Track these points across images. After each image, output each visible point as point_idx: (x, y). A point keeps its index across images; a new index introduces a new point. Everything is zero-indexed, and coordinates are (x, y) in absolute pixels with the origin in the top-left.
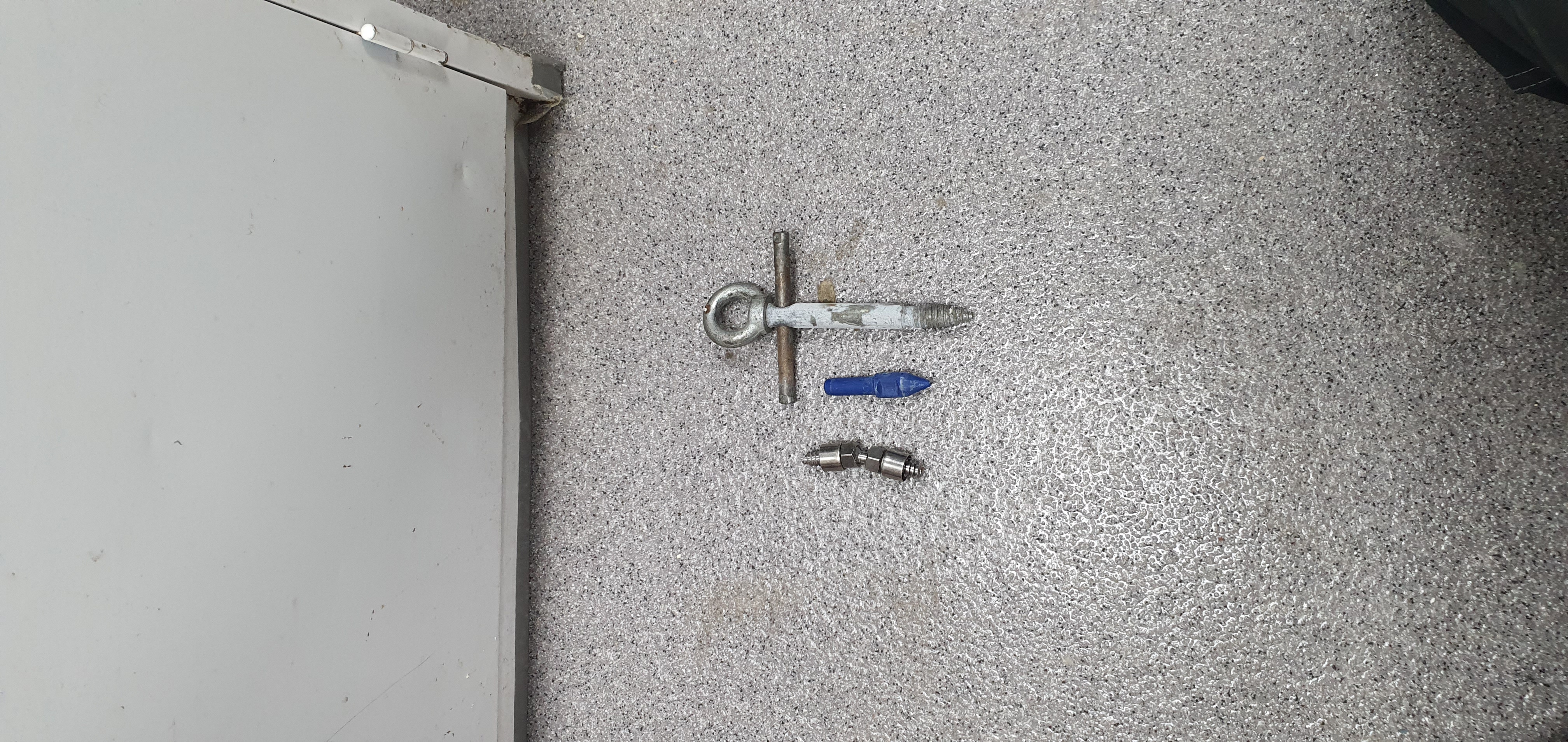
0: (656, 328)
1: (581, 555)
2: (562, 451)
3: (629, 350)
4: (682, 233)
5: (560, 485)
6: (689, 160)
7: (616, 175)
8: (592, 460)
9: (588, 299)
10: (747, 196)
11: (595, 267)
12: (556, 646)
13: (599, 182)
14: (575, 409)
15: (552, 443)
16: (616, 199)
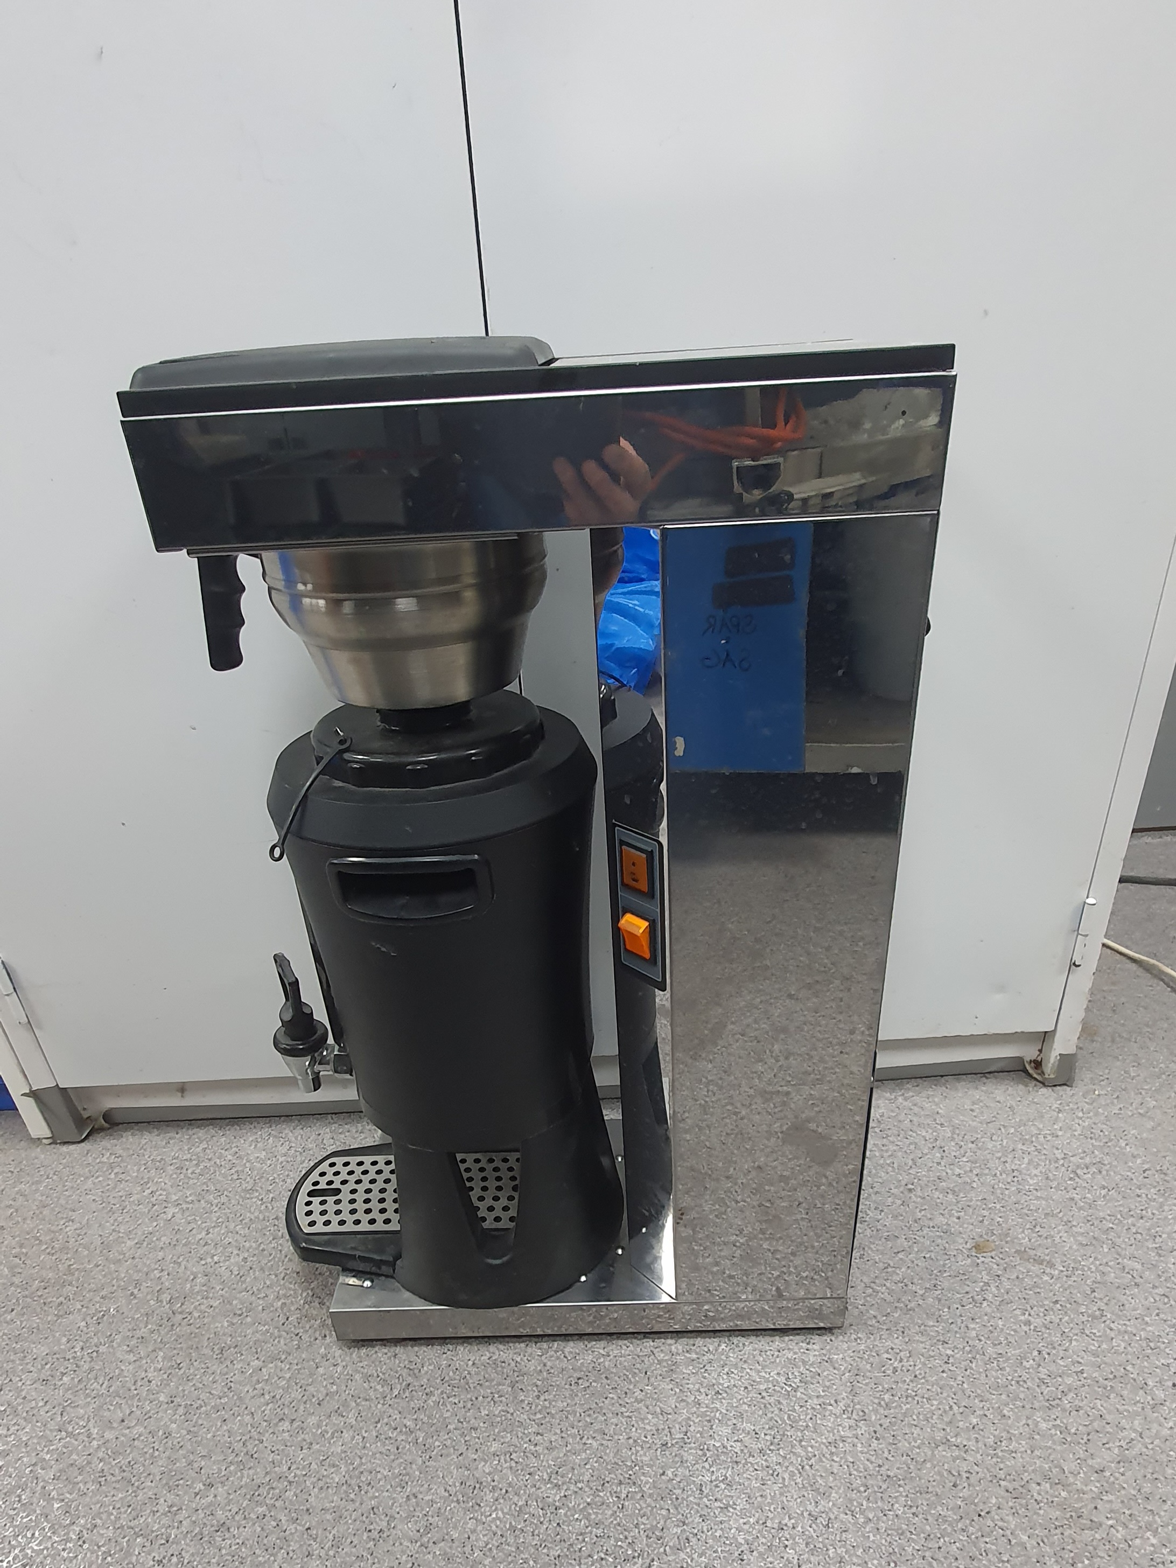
0: (912, 1147)
3: (889, 1133)
4: (989, 1157)
6: (1043, 1157)
7: (1010, 1118)
9: (916, 1109)
10: (1034, 1192)
11: (940, 1111)
13: (1001, 1109)
16: (994, 1119)
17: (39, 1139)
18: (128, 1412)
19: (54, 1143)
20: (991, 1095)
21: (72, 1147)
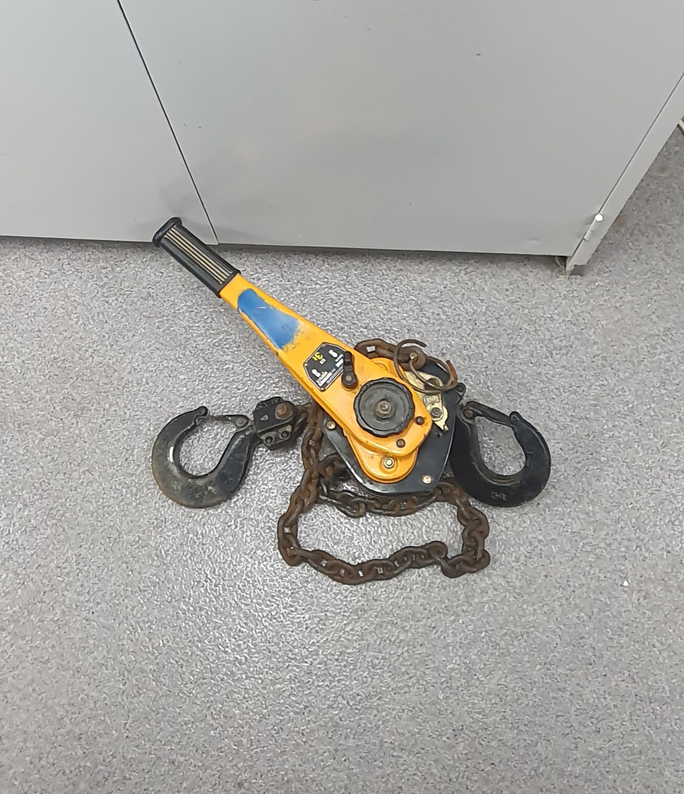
3: (446, 304)
6: (537, 337)
7: (530, 300)
9: (470, 284)
10: (520, 365)
11: (486, 288)
13: (527, 291)
16: (519, 299)
20: (525, 278)
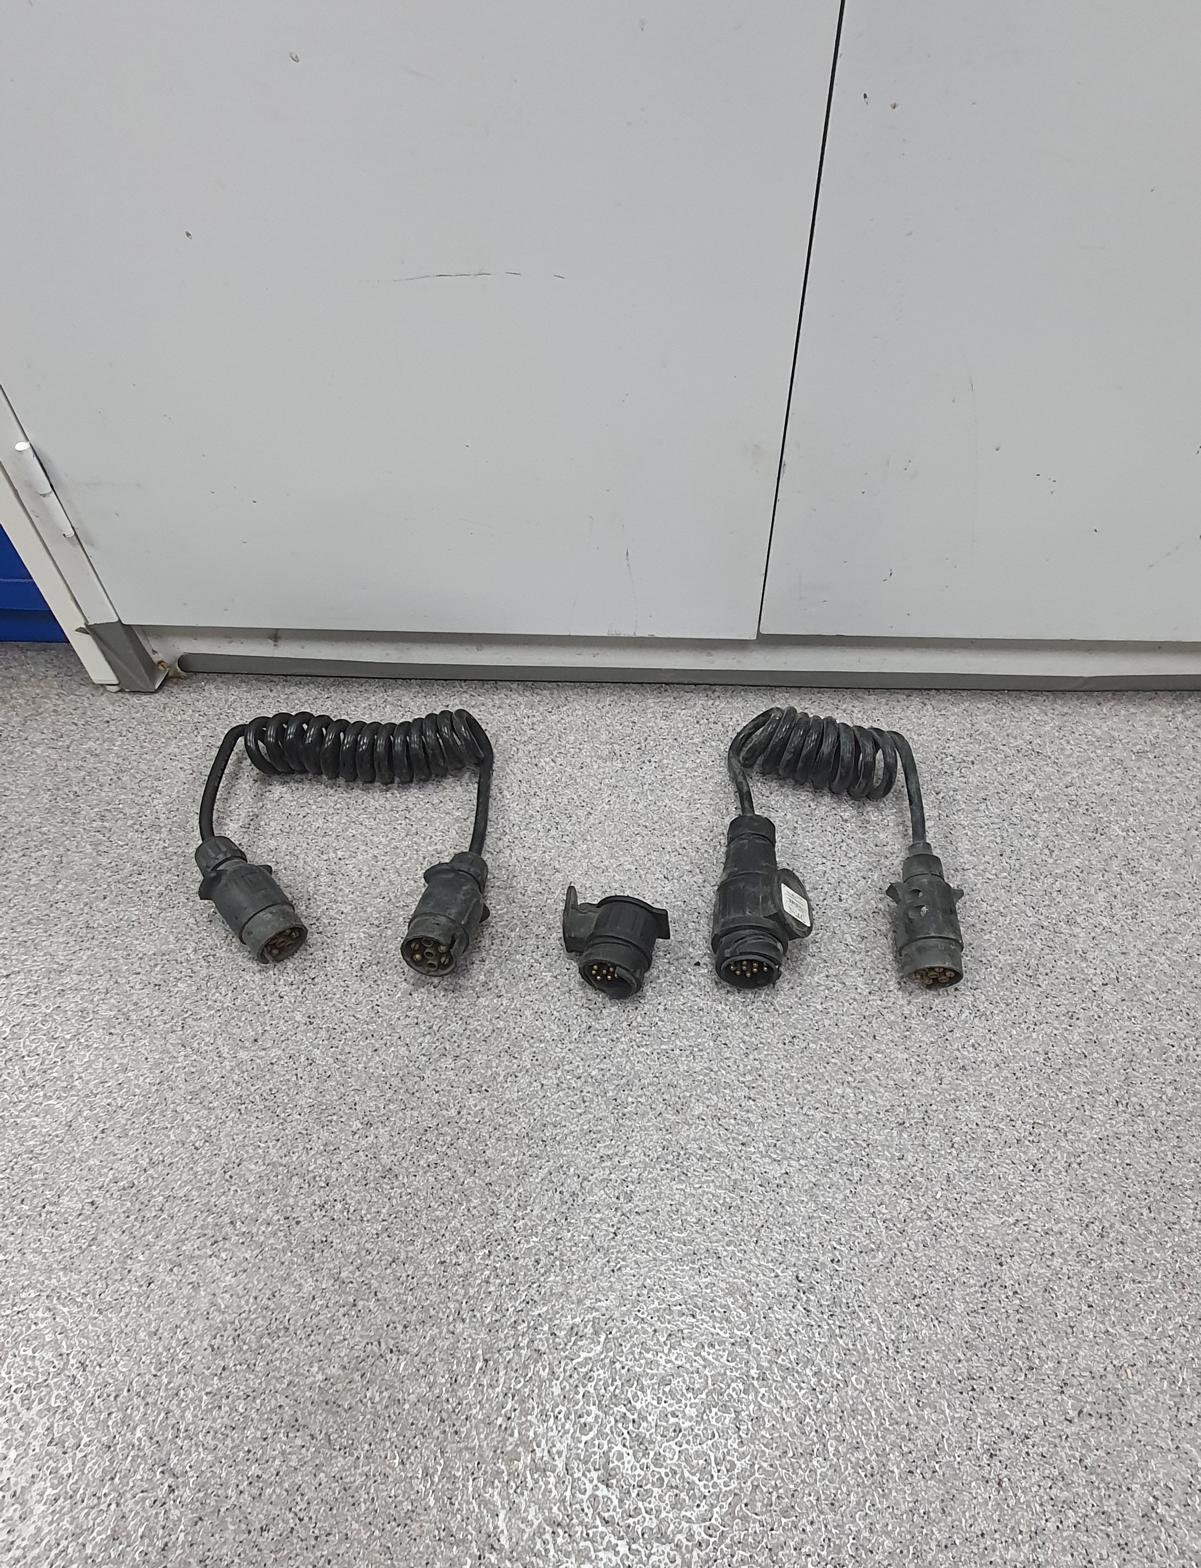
1: (969, 726)
2: (1056, 713)
5: (1026, 711)
8: (1057, 734)
12: (884, 708)
14: (1099, 723)
15: (1062, 706)
17: (102, 685)
18: (260, 1030)
19: (121, 691)
21: (145, 698)
